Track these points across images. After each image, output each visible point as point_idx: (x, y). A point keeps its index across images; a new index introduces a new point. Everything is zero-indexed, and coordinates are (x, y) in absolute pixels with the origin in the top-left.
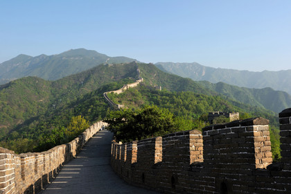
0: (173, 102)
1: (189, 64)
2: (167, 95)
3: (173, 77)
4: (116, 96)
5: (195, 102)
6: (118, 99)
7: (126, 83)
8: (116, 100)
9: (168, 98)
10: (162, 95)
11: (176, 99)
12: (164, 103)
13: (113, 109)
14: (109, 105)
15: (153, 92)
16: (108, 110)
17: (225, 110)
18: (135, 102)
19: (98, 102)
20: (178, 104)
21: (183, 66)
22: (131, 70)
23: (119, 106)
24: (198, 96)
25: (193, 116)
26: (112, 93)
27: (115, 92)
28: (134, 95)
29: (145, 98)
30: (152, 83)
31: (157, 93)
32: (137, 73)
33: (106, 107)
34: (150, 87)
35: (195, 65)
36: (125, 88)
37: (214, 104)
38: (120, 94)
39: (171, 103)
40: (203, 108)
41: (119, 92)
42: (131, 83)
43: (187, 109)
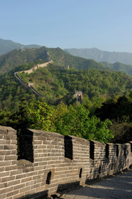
0: (80, 79)
1: (90, 49)
2: (75, 73)
3: (78, 59)
4: (27, 76)
5: (101, 78)
6: (29, 78)
7: (36, 63)
8: (26, 79)
9: (75, 75)
10: (70, 74)
11: (83, 76)
12: (72, 80)
13: (23, 87)
14: (20, 84)
15: (62, 71)
16: (19, 89)
17: (128, 84)
18: (46, 81)
19: (8, 82)
20: (86, 80)
21: (86, 50)
22: (42, 54)
23: (30, 84)
24: (103, 72)
25: (100, 91)
26: (23, 73)
27: (26, 72)
28: (44, 74)
29: (55, 76)
30: (60, 63)
31: (65, 71)
32: (47, 56)
33: (17, 86)
34: (58, 67)
35: (94, 50)
36: (36, 68)
37: (118, 79)
38: (31, 74)
39: (79, 80)
40: (109, 83)
41: (30, 72)
42: (41, 63)
43: (94, 85)
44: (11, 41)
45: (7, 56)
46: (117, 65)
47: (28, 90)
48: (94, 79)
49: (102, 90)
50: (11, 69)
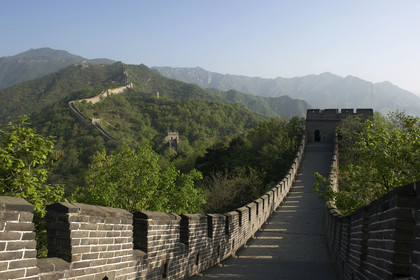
0: (177, 113)
1: (191, 69)
2: (169, 104)
3: (173, 83)
4: (90, 106)
5: (209, 113)
6: (93, 111)
7: (106, 88)
8: (89, 113)
9: (168, 107)
10: (161, 104)
11: (181, 109)
12: (164, 115)
13: (82, 125)
14: (78, 120)
15: (147, 101)
16: (76, 127)
17: (248, 122)
18: (121, 115)
19: (59, 116)
20: (185, 116)
21: (185, 71)
22: (116, 73)
23: (94, 120)
24: (211, 104)
25: (206, 132)
26: (84, 102)
27: (88, 100)
28: (118, 104)
29: (136, 108)
30: (145, 88)
31: (152, 101)
32: (124, 77)
33: (73, 123)
34: (141, 94)
35: (198, 70)
36: (105, 95)
37: (233, 114)
38: (97, 103)
39: (174, 114)
40: (219, 120)
41: (95, 100)
42: (114, 87)
43: (197, 122)
44: (65, 52)
45: (59, 75)
46: (231, 94)
47: (92, 129)
48: (197, 113)
49: (209, 131)
50: (64, 96)
